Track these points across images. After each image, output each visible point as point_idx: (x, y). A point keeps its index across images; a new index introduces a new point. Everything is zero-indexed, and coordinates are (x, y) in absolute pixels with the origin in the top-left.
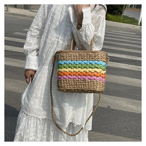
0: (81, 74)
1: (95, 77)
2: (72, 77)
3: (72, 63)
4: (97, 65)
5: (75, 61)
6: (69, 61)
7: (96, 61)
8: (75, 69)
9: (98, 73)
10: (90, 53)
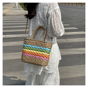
0: (34, 54)
1: (42, 57)
2: (29, 55)
3: (31, 46)
4: (44, 50)
5: (33, 46)
6: (29, 45)
7: (44, 48)
8: (32, 50)
9: (44, 55)
10: (42, 43)
